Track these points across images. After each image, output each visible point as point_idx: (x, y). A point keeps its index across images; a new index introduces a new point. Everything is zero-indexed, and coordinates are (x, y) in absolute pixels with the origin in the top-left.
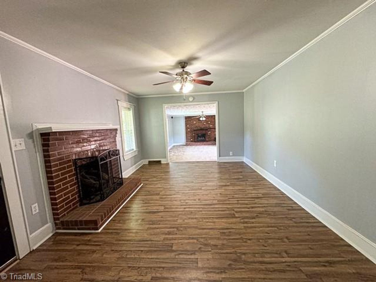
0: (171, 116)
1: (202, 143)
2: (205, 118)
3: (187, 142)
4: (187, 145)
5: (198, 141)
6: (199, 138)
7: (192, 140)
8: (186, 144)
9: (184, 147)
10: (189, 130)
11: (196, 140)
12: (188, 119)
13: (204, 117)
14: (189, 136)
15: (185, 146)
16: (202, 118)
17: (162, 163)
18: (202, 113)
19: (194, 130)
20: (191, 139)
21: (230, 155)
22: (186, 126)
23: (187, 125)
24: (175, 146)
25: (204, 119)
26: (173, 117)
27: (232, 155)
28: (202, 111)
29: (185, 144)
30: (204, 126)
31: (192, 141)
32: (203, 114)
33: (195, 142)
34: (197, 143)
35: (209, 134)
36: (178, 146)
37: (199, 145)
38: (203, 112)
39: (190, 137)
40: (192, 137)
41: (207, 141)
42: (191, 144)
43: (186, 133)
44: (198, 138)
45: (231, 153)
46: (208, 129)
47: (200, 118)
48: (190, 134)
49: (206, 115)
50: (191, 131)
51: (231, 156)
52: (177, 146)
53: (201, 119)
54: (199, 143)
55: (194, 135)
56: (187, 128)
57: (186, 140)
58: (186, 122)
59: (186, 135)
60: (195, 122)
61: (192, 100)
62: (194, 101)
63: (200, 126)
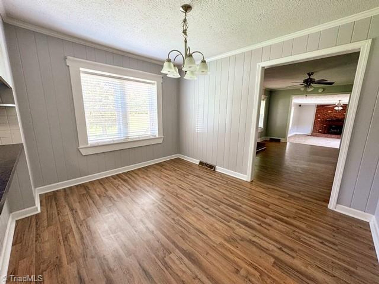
0: (299, 104)
1: (334, 136)
3: (313, 132)
4: (312, 135)
5: (329, 132)
7: (320, 131)
10: (319, 120)
11: (326, 132)
12: (321, 108)
13: (341, 106)
14: (318, 126)
15: (310, 137)
16: (339, 107)
17: (281, 141)
18: (338, 102)
19: (326, 121)
20: (320, 130)
22: (316, 116)
23: (318, 114)
25: (341, 108)
26: (302, 105)
28: (340, 99)
29: (310, 134)
31: (320, 132)
32: (340, 103)
33: (324, 133)
34: (326, 135)
38: (340, 101)
40: (321, 128)
42: (317, 135)
43: (314, 123)
44: (330, 130)
48: (319, 125)
49: (344, 104)
50: (322, 122)
52: (299, 135)
53: (336, 108)
54: (330, 135)
55: (325, 125)
56: (317, 117)
57: (313, 130)
58: (317, 110)
59: (314, 125)
60: (329, 112)
61: (322, 91)
62: (324, 92)
63: (337, 117)
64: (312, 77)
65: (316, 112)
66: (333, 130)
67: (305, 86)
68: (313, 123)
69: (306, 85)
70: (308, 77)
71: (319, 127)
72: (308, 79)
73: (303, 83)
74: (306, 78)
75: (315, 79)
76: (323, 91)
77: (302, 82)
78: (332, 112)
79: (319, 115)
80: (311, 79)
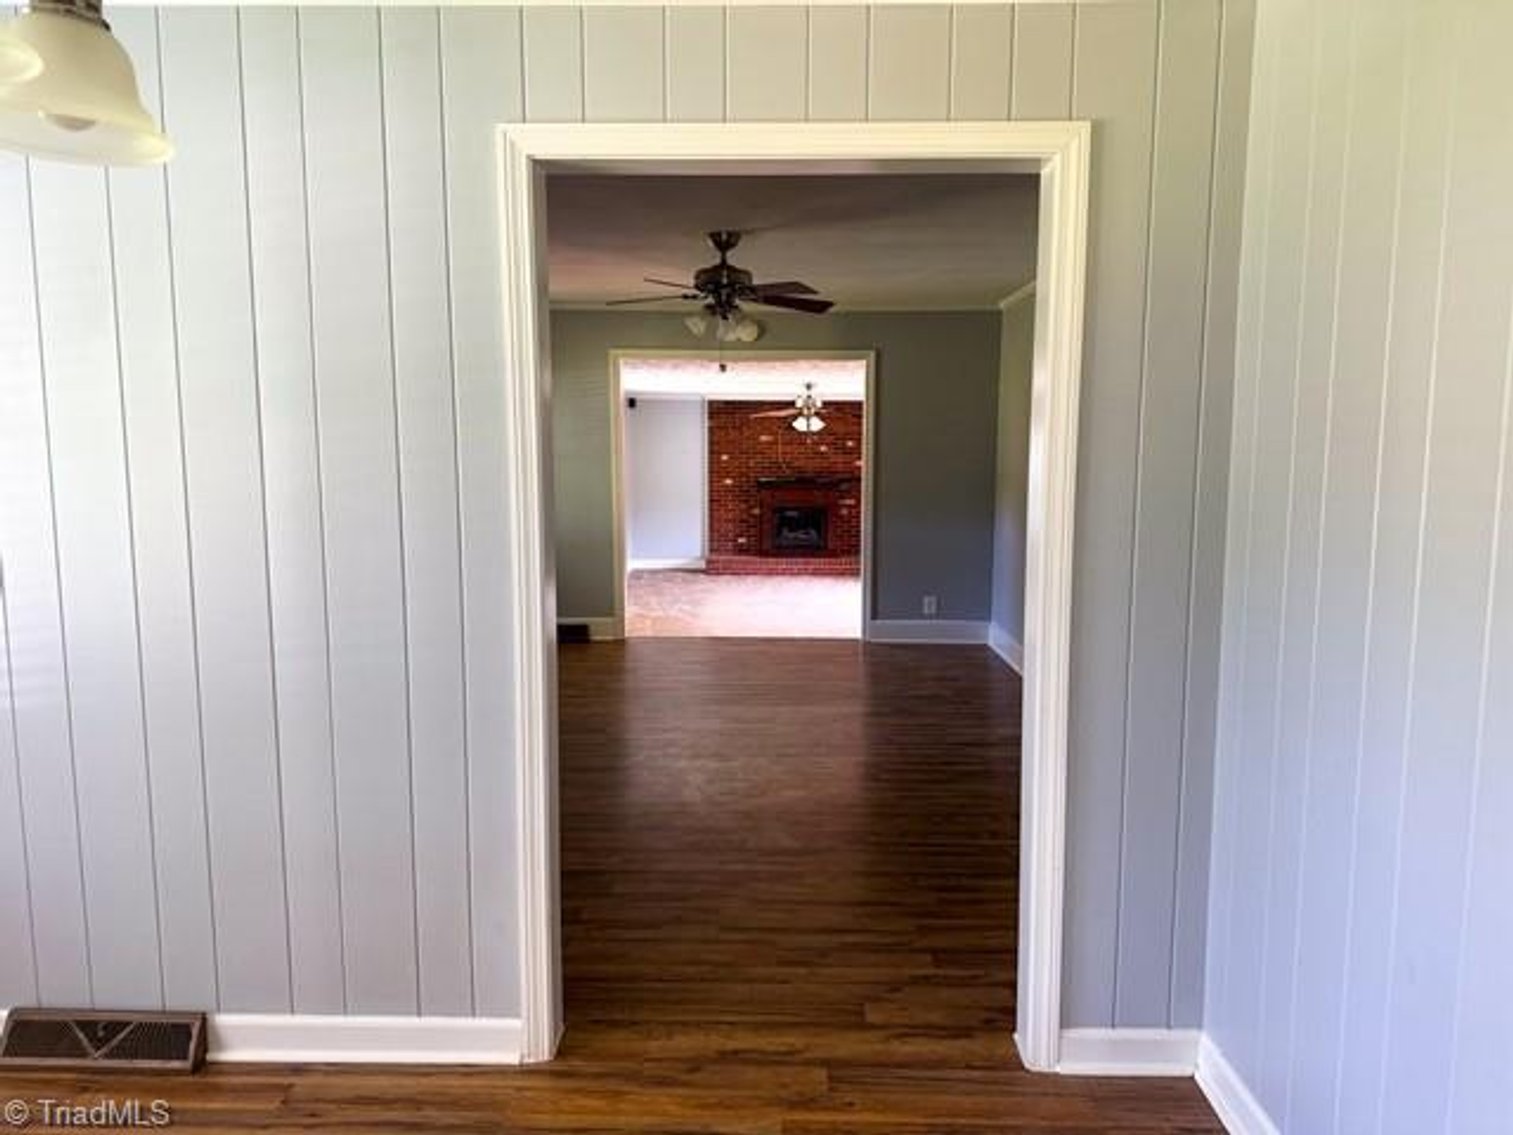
1: (799, 562)
2: (823, 418)
3: (712, 550)
4: (712, 569)
5: (779, 547)
6: (785, 532)
7: (741, 540)
8: (709, 562)
9: (694, 582)
10: (729, 482)
11: (767, 545)
12: (726, 417)
13: (817, 414)
14: (730, 516)
15: (702, 576)
16: (808, 418)
17: (595, 636)
18: (805, 393)
19: (761, 485)
20: (741, 536)
21: (926, 611)
23: (720, 454)
24: (646, 576)
25: (817, 425)
26: (638, 398)
27: (933, 610)
28: (807, 380)
29: (702, 565)
30: (817, 463)
31: (741, 550)
32: (809, 397)
33: (763, 553)
34: (771, 563)
35: (844, 512)
36: (660, 576)
37: (783, 573)
38: (809, 387)
39: (730, 526)
40: (745, 524)
41: (833, 554)
42: (736, 566)
43: (711, 501)
44: (779, 533)
45: (930, 604)
46: (842, 481)
47: (795, 417)
48: (733, 509)
50: (742, 493)
51: (930, 617)
52: (654, 572)
53: (800, 425)
54: (783, 563)
55: (756, 511)
56: (716, 472)
57: (711, 540)
58: (711, 430)
59: (711, 510)
60: (764, 438)
61: (755, 335)
62: (759, 343)
63: (796, 464)
64: (734, 258)
65: (711, 443)
66: (792, 535)
67: (709, 307)
68: (706, 505)
69: (710, 300)
70: (717, 261)
71: (733, 521)
72: (716, 269)
73: (697, 287)
74: (707, 266)
75: (747, 274)
76: (756, 340)
77: (692, 282)
78: (775, 443)
79: (725, 457)
80: (732, 270)
